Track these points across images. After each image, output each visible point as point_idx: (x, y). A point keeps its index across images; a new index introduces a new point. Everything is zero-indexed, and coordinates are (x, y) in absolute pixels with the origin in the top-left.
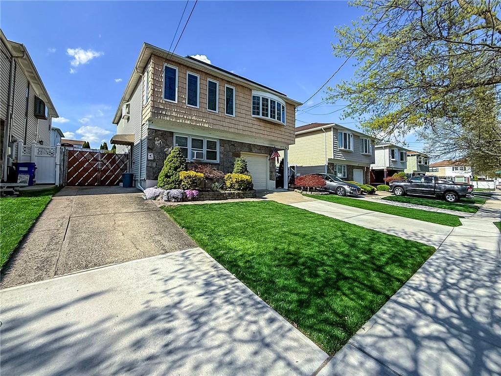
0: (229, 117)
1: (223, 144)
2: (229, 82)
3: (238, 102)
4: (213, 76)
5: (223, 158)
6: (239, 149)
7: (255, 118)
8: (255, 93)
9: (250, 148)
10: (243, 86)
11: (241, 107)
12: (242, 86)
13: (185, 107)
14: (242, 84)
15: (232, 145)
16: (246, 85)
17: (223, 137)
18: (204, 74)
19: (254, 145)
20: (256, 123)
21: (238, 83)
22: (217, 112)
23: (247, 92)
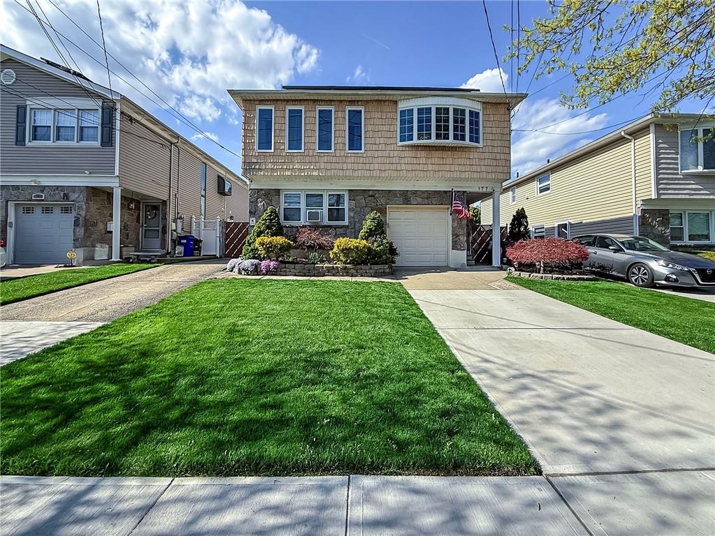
0: (352, 155)
1: (354, 197)
2: (352, 102)
3: (370, 128)
4: (324, 101)
5: (353, 218)
6: (383, 201)
7: (406, 146)
8: (403, 105)
9: (406, 198)
10: (380, 101)
11: (376, 135)
12: (376, 101)
13: (284, 154)
14: (376, 98)
15: (370, 196)
16: (384, 98)
17: (354, 186)
18: (311, 103)
19: (415, 192)
20: (407, 154)
21: (369, 98)
22: (332, 151)
23: (387, 108)
